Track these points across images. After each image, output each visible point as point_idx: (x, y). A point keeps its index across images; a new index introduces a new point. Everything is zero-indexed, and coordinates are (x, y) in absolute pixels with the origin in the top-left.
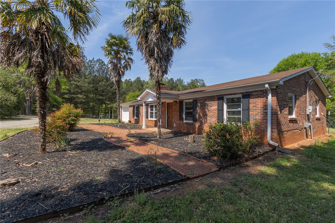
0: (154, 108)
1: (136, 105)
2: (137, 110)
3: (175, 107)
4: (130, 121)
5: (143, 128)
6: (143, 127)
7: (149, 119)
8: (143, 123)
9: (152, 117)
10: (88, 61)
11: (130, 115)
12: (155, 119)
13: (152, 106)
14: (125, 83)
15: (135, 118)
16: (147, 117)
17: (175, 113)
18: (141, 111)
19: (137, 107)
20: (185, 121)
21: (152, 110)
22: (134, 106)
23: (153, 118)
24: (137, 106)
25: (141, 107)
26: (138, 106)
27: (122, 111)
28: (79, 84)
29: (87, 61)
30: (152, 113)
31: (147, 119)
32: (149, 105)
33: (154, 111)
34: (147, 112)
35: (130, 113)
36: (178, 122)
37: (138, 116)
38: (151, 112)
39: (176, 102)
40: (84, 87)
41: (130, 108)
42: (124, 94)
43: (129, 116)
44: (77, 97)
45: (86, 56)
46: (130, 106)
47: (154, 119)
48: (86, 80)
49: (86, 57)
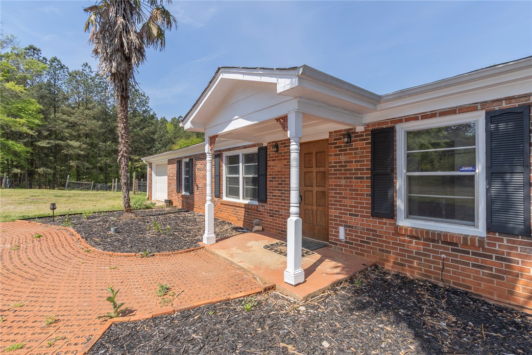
0: (241, 165)
1: (186, 157)
2: (187, 173)
3: (343, 158)
4: (169, 202)
5: (205, 241)
6: (205, 236)
7: (225, 198)
8: (204, 210)
9: (233, 192)
10: (93, 75)
11: (169, 184)
12: (247, 202)
13: (233, 160)
14: (172, 123)
15: (184, 193)
16: (218, 194)
17: (343, 182)
18: (198, 174)
19: (186, 163)
20: (404, 222)
21: (234, 170)
22: (179, 162)
23: (238, 195)
24: (187, 160)
25: (199, 165)
26: (191, 160)
27: (153, 174)
28: (72, 119)
29: (91, 74)
30: (234, 181)
31: (216, 199)
32: (225, 154)
33: (241, 175)
34: (217, 177)
35: (169, 179)
36: (365, 222)
37: (190, 187)
38: (229, 178)
39: (349, 134)
40: (84, 125)
41: (170, 166)
42: (169, 143)
43: (169, 187)
44: (69, 146)
45: (89, 65)
46: (170, 162)
47: (242, 201)
48: (87, 112)
49: (90, 67)
